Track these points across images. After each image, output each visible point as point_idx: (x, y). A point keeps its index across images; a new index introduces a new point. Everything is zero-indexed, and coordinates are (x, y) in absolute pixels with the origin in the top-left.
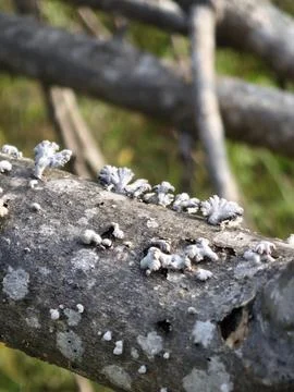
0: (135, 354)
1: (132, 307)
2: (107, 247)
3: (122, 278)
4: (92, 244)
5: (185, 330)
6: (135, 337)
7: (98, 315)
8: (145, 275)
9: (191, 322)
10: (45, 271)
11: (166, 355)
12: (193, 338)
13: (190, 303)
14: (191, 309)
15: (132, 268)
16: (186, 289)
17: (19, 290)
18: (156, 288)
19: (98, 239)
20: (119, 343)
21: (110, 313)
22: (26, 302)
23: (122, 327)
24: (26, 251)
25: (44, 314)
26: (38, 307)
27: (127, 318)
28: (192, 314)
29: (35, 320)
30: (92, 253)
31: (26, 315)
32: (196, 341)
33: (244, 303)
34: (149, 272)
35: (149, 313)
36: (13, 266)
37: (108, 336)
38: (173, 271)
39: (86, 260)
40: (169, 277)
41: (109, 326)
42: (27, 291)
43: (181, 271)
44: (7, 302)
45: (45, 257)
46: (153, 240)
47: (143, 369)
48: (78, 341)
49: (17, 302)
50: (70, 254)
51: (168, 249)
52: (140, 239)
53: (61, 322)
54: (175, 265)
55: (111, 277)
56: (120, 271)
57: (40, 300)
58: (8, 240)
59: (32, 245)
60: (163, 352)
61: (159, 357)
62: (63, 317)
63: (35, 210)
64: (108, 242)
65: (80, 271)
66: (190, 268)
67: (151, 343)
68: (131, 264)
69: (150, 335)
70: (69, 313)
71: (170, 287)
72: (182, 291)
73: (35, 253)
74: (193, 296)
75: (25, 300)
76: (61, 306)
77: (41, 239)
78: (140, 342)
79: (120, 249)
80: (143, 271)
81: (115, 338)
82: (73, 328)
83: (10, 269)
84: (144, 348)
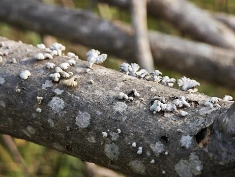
0: (148, 153)
1: (147, 130)
2: (131, 101)
3: (141, 115)
4: (123, 99)
5: (176, 140)
6: (149, 145)
7: (128, 134)
8: (153, 114)
9: (179, 136)
10: (99, 113)
11: (166, 153)
12: (181, 144)
13: (178, 127)
14: (179, 130)
15: (146, 111)
16: (175, 120)
17: (85, 123)
18: (159, 120)
19: (127, 97)
20: (141, 148)
21: (135, 133)
22: (88, 129)
23: (142, 140)
24: (88, 103)
25: (98, 135)
26: (95, 131)
27: (144, 135)
28: (179, 132)
29: (93, 138)
30: (124, 104)
31: (88, 136)
32: (182, 145)
33: (208, 126)
34: (155, 112)
35: (156, 132)
36: (81, 111)
37: (134, 144)
38: (168, 112)
39: (120, 107)
40: (166, 115)
41: (134, 140)
42: (89, 123)
43: (172, 112)
44: (78, 129)
45: (99, 106)
46: (155, 97)
47: (153, 161)
48: (117, 149)
49: (83, 129)
50: (112, 104)
51: (164, 101)
52: (148, 97)
53: (108, 139)
54: (169, 109)
55: (135, 115)
56: (140, 112)
57: (96, 128)
58: (79, 98)
59: (91, 100)
60: (164, 152)
61: (162, 154)
62: (109, 136)
63: (91, 83)
64: (132, 98)
65: (118, 113)
66: (176, 110)
67: (158, 147)
68: (144, 109)
69: (157, 143)
70: (113, 134)
71: (167, 120)
72: (173, 122)
73: (94, 104)
74: (179, 124)
75: (88, 128)
76: (108, 130)
77: (96, 97)
78: (152, 147)
79: (138, 102)
80: (151, 112)
81: (138, 145)
82: (114, 142)
83: (80, 112)
84: (154, 150)
